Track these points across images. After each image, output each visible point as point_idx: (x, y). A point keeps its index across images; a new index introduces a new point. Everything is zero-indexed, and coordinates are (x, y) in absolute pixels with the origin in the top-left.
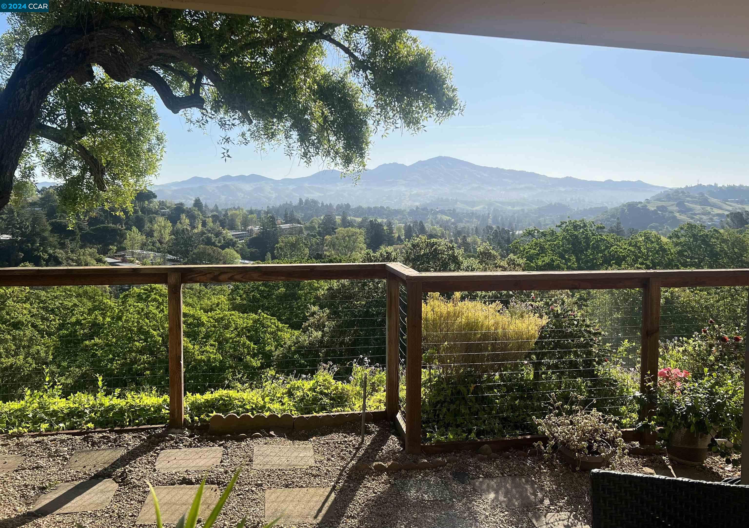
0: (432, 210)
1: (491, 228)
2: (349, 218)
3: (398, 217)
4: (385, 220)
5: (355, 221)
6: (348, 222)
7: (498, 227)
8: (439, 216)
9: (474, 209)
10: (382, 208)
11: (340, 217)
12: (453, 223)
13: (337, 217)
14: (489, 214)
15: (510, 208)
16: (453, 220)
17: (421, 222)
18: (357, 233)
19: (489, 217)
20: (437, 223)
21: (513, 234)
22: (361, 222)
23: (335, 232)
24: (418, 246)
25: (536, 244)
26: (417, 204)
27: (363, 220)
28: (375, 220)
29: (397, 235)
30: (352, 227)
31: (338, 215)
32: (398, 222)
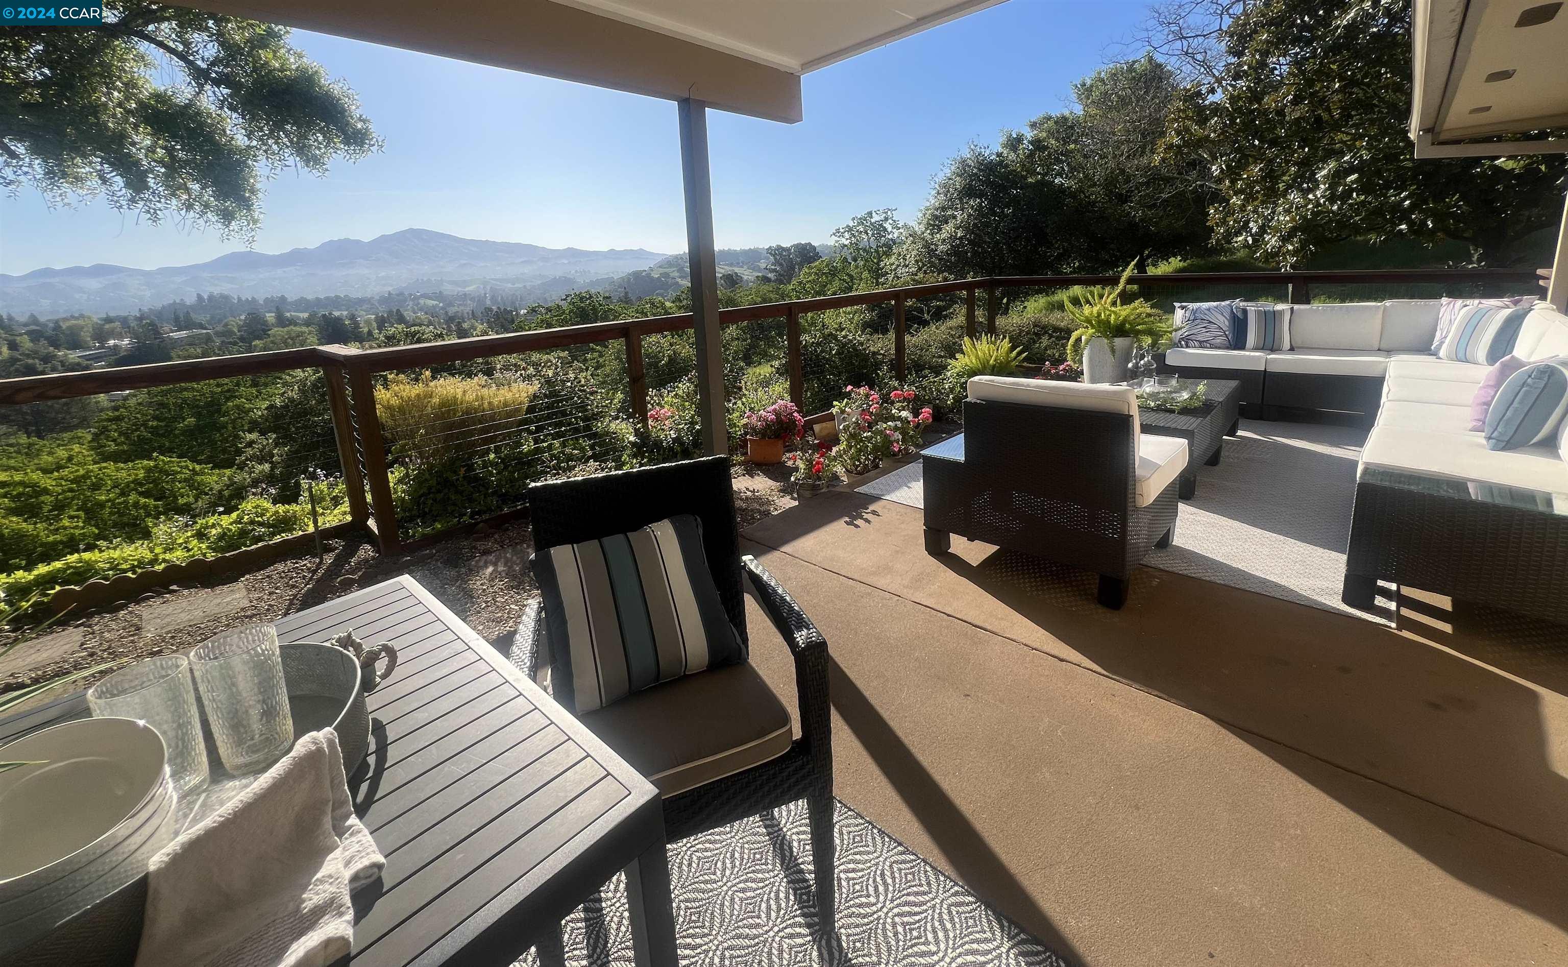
0: (411, 295)
1: (491, 310)
2: (288, 315)
3: (364, 308)
4: (345, 313)
5: (299, 318)
6: (288, 320)
7: (499, 308)
8: (422, 301)
9: (467, 289)
10: (337, 297)
11: (273, 315)
12: (442, 308)
13: (267, 315)
14: (485, 294)
15: (510, 285)
16: (441, 305)
17: (398, 311)
18: (305, 332)
19: (486, 297)
20: (421, 310)
21: (517, 314)
22: (309, 318)
23: (269, 335)
24: (395, 339)
26: (390, 289)
27: (310, 315)
28: (330, 314)
29: (366, 330)
30: (295, 326)
31: (270, 312)
32: (364, 313)
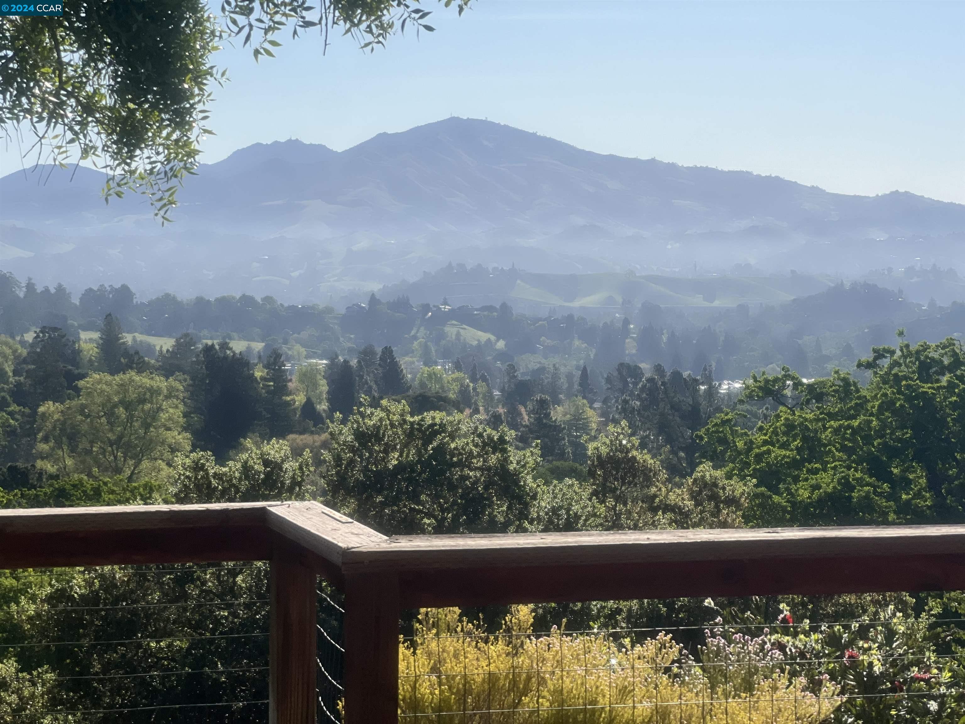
0: (426, 308)
1: (635, 372)
2: (128, 338)
3: (304, 335)
4: (258, 346)
5: (150, 349)
6: (126, 353)
8: (451, 330)
9: (577, 304)
10: (247, 300)
11: (96, 335)
12: (502, 356)
13: (84, 335)
14: (626, 322)
15: (698, 301)
16: (501, 344)
17: (388, 352)
18: (158, 392)
20: (446, 354)
21: (712, 392)
22: (173, 354)
23: (78, 390)
24: (379, 440)
25: (790, 426)
26: (375, 287)
27: (178, 344)
28: (224, 346)
29: (300, 399)
30: (140, 371)
31: (86, 328)
32: (303, 351)
